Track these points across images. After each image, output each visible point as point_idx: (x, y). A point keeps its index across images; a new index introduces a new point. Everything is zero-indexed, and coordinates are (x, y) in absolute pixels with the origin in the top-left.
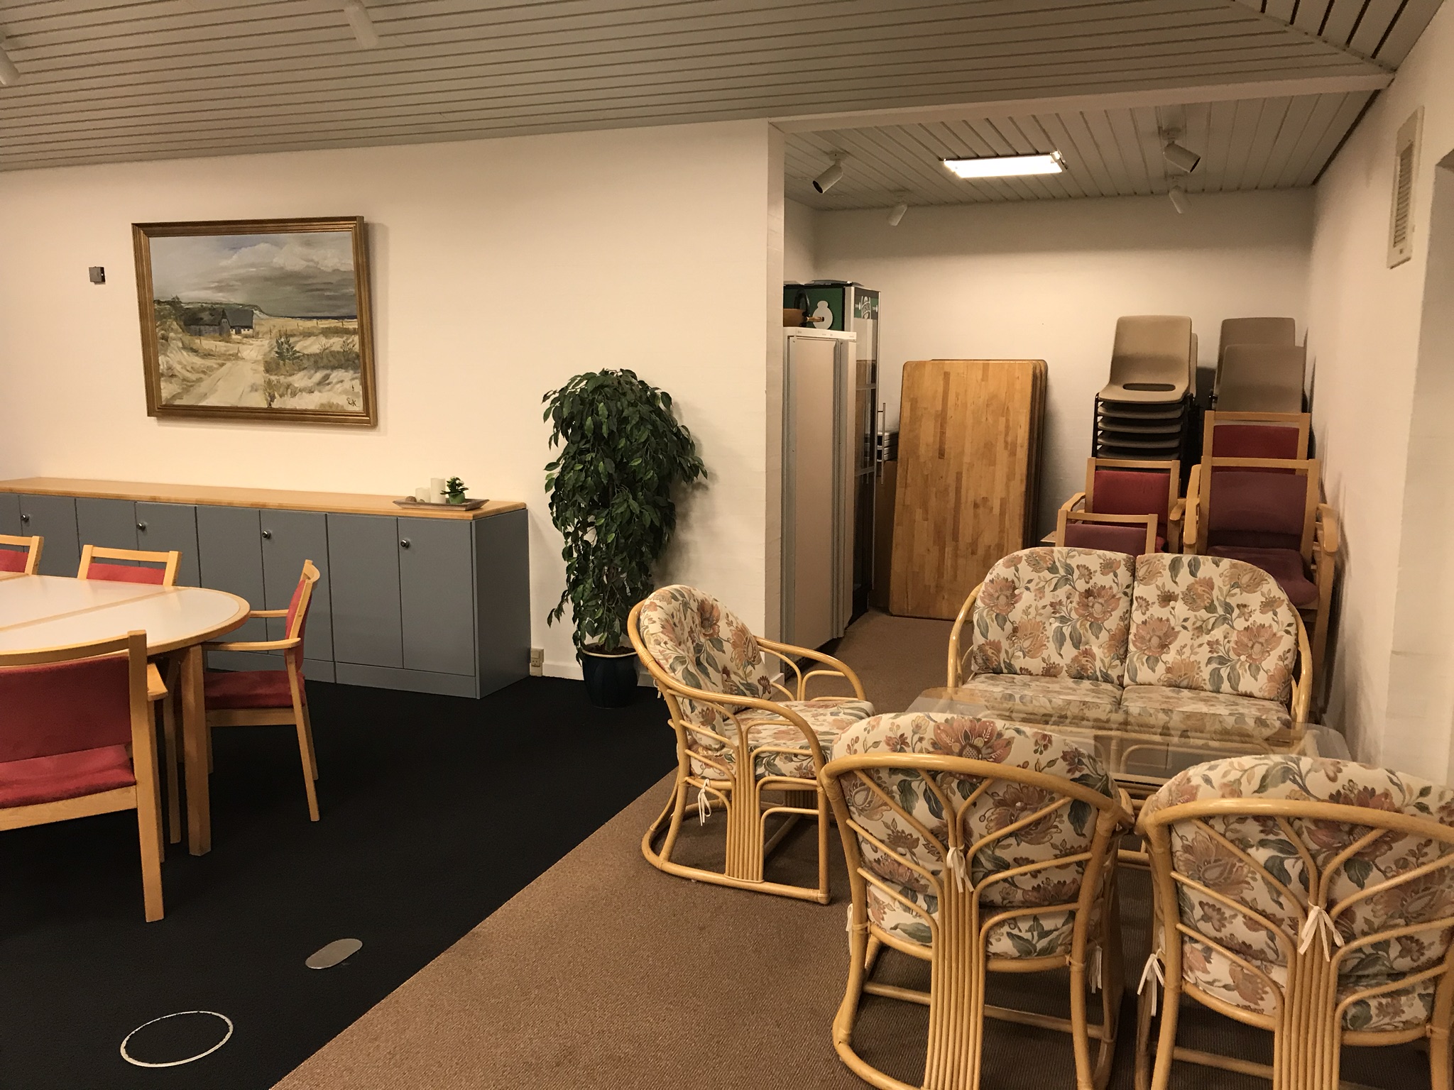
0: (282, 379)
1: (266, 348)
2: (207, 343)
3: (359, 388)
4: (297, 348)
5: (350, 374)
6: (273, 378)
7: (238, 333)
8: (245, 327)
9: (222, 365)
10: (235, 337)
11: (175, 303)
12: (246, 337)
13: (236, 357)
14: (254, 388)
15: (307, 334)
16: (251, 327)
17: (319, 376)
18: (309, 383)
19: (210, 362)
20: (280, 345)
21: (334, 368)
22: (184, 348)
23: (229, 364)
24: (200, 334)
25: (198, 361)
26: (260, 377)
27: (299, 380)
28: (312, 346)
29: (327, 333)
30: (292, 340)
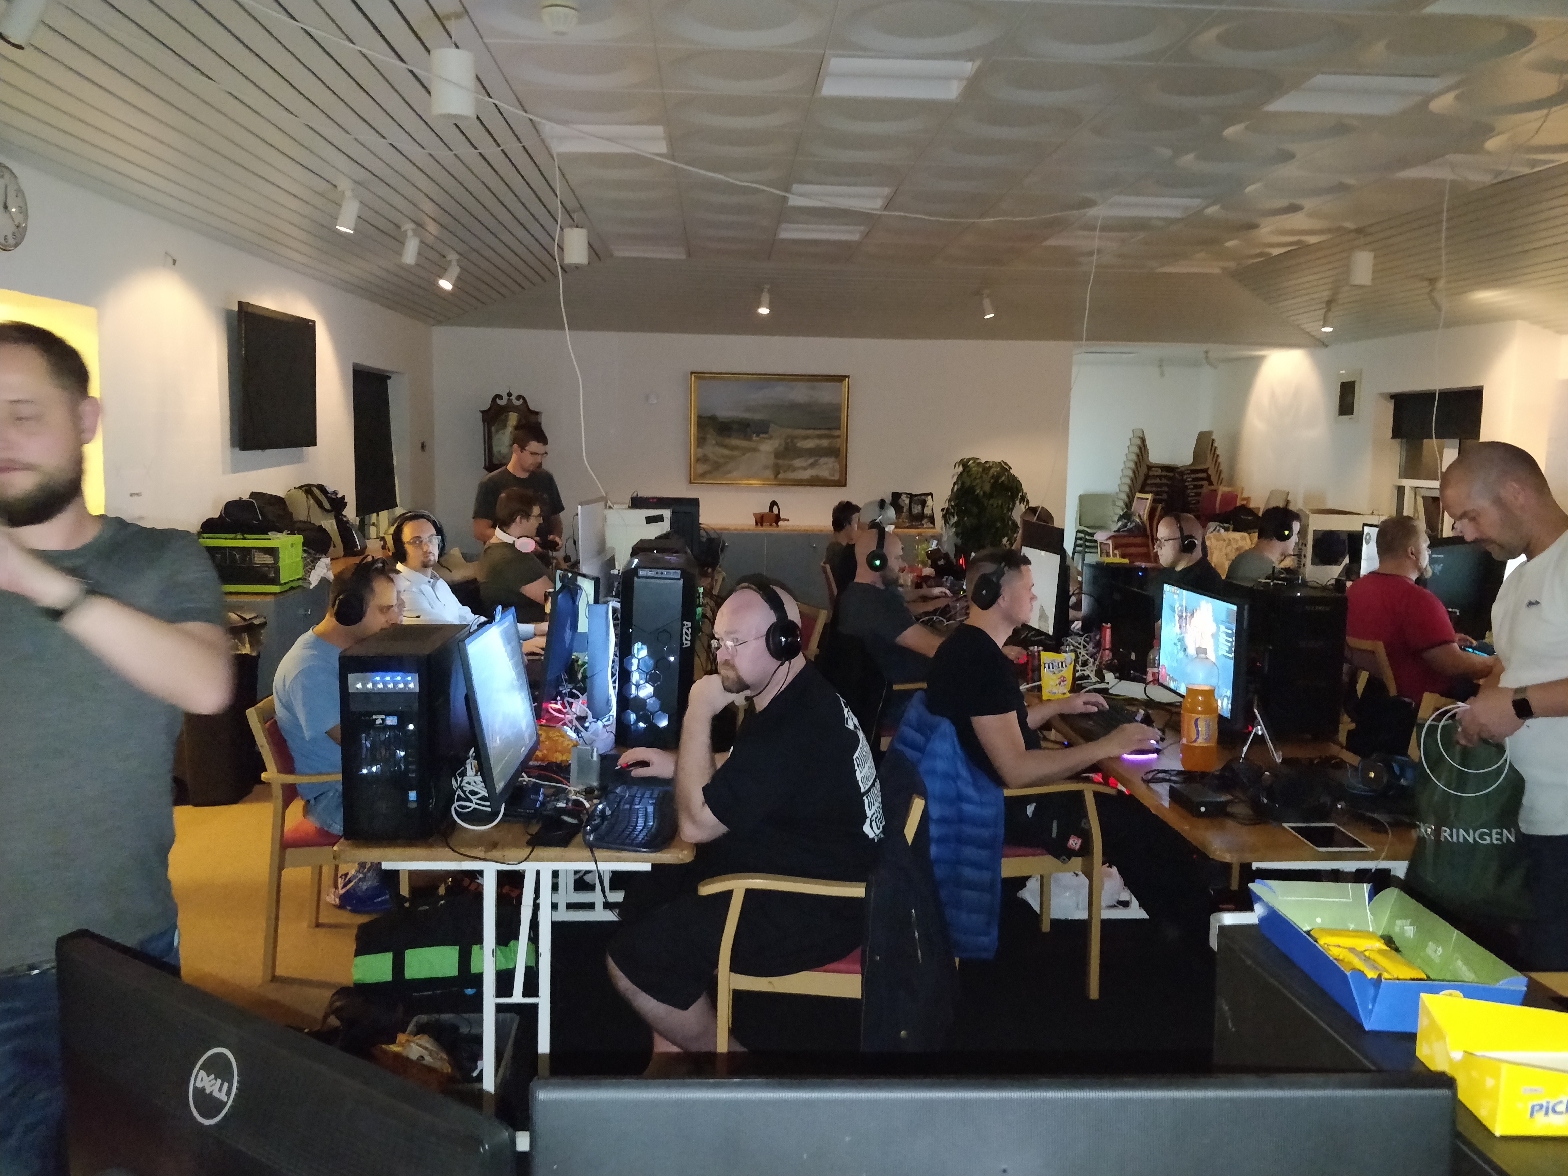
0: (786, 462)
1: (777, 445)
2: (734, 442)
3: (837, 466)
4: (799, 445)
5: (833, 459)
6: (780, 462)
7: (758, 435)
8: (763, 433)
9: (744, 454)
10: (754, 437)
11: (713, 419)
12: (764, 438)
13: (755, 450)
14: (766, 467)
15: (806, 437)
16: (766, 433)
17: (811, 461)
18: (805, 464)
19: (736, 453)
20: (787, 444)
21: (822, 456)
22: (717, 444)
23: (748, 455)
24: (729, 436)
25: (726, 452)
26: (771, 460)
27: (798, 463)
28: (810, 444)
29: (820, 437)
30: (796, 440)
